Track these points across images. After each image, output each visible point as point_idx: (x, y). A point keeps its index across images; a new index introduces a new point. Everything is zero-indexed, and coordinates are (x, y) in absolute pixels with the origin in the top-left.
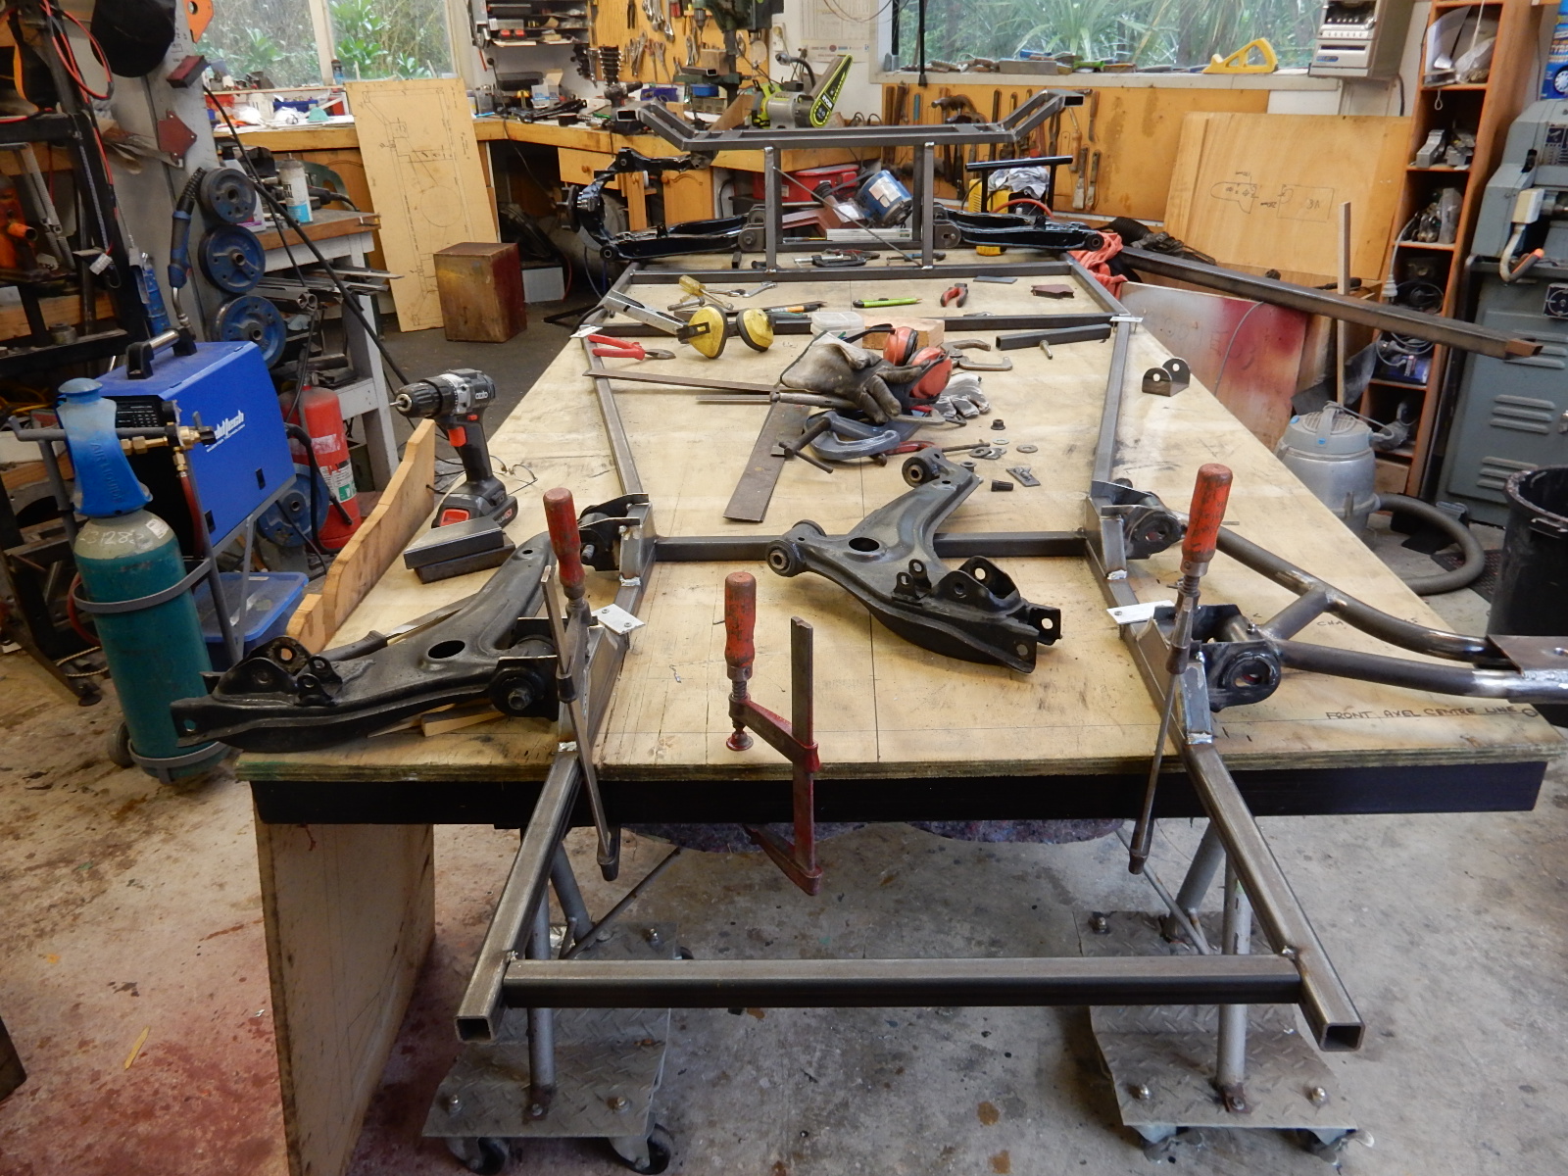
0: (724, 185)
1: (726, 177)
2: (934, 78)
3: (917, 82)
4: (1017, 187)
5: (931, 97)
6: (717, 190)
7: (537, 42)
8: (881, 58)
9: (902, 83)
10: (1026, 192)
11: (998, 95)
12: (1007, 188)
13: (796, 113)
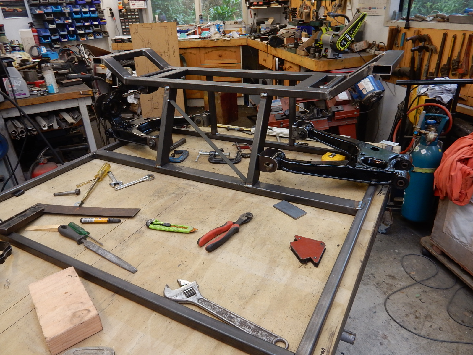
2: (414, 25)
3: (404, 26)
4: (432, 95)
5: (410, 35)
7: (268, 7)
8: (391, 13)
9: (398, 27)
10: (437, 99)
11: (445, 35)
12: (426, 95)
13: (331, 43)
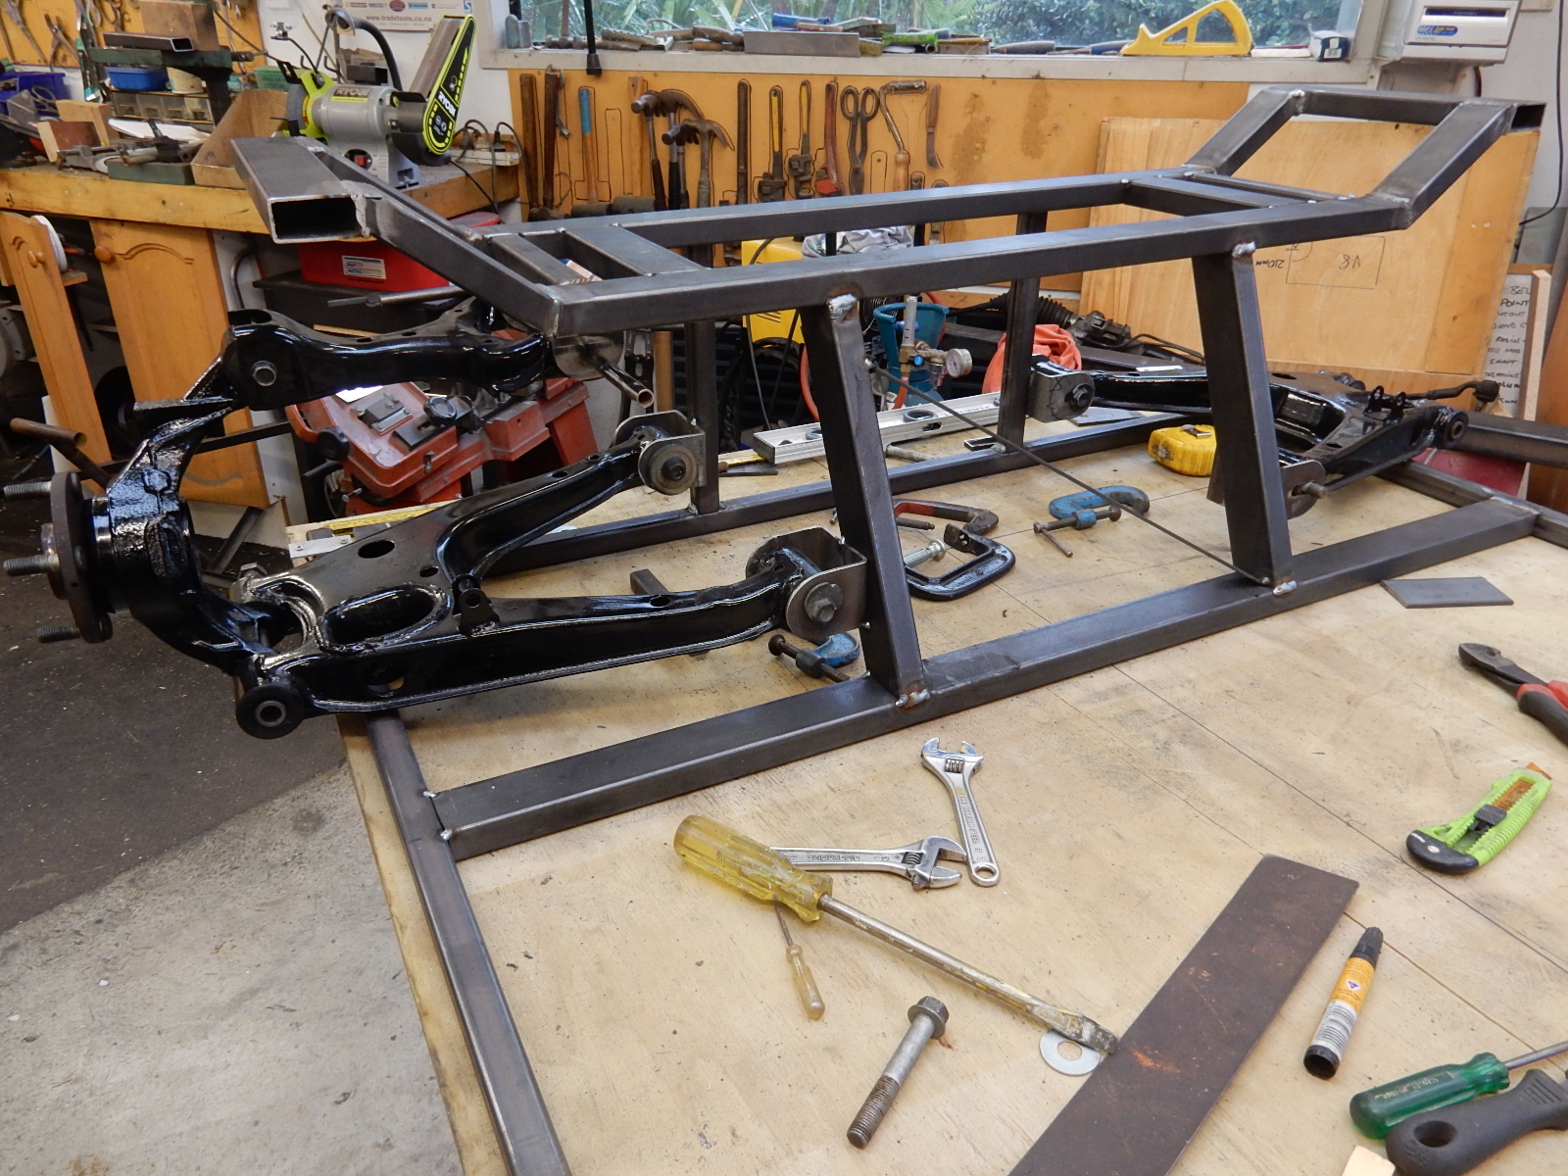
0: (240, 260)
1: (240, 246)
2: (614, 62)
3: (585, 67)
5: (612, 93)
6: (227, 270)
8: (498, 24)
9: (553, 69)
11: (744, 90)
13: (393, 127)
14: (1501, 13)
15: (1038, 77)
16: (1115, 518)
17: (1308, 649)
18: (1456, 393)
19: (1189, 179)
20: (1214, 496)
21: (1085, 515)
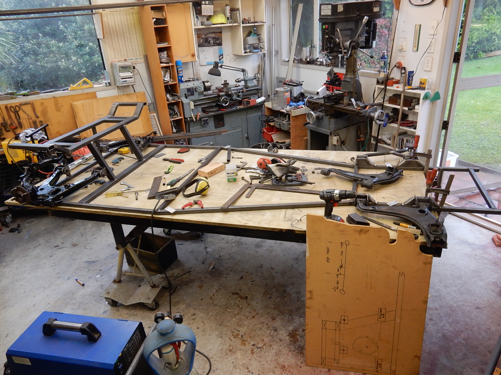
14: (132, 78)
15: (54, 97)
16: (121, 161)
17: (149, 164)
18: (151, 134)
19: (110, 118)
20: (132, 153)
21: (117, 161)
